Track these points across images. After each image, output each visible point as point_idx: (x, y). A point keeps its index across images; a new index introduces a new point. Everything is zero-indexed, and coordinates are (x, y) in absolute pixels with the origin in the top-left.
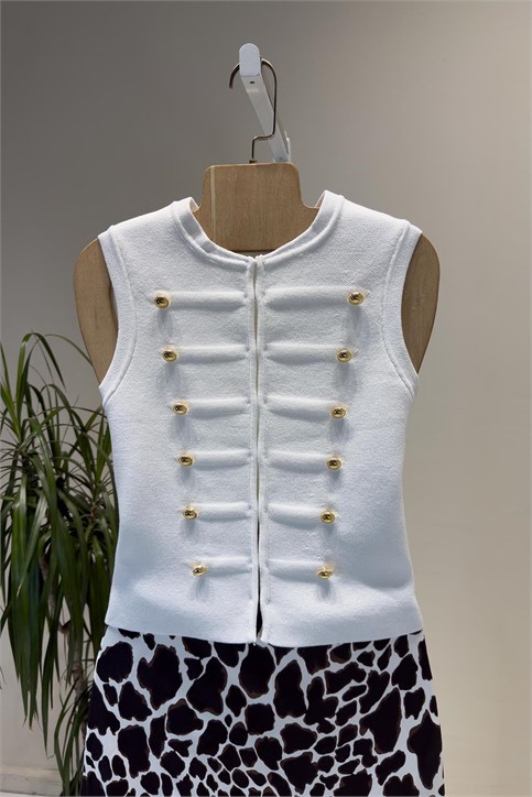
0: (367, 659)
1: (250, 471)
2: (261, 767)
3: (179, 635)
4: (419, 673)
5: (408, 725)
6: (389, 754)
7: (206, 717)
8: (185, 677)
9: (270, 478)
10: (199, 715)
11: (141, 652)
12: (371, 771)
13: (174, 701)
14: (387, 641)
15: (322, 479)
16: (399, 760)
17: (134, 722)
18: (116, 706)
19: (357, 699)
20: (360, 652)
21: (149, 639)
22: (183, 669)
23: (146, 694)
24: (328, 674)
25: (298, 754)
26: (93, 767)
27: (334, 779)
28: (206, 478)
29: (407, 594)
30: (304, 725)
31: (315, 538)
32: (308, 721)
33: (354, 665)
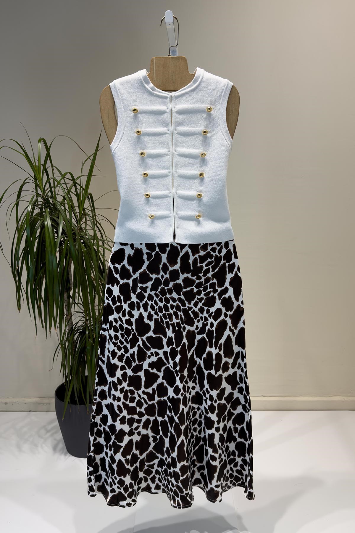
0: (214, 250)
1: (170, 179)
2: (175, 295)
3: (144, 243)
4: (233, 256)
5: (229, 276)
6: (223, 288)
7: (154, 276)
8: (146, 260)
9: (177, 181)
10: (151, 276)
11: (129, 251)
12: (216, 295)
13: (141, 270)
14: (221, 243)
15: (197, 181)
16: (226, 290)
17: (125, 281)
18: (118, 275)
19: (210, 266)
20: (211, 247)
21: (132, 246)
22: (145, 257)
23: (130, 268)
24: (200, 256)
25: (189, 289)
26: (109, 301)
27: (202, 299)
28: (153, 182)
29: (228, 225)
30: (191, 277)
31: (194, 204)
32: (192, 276)
33: (209, 253)
